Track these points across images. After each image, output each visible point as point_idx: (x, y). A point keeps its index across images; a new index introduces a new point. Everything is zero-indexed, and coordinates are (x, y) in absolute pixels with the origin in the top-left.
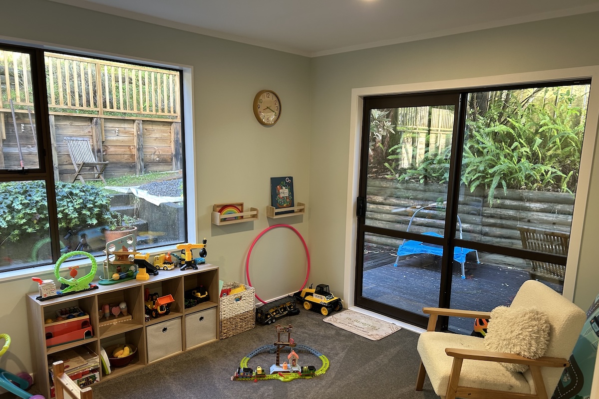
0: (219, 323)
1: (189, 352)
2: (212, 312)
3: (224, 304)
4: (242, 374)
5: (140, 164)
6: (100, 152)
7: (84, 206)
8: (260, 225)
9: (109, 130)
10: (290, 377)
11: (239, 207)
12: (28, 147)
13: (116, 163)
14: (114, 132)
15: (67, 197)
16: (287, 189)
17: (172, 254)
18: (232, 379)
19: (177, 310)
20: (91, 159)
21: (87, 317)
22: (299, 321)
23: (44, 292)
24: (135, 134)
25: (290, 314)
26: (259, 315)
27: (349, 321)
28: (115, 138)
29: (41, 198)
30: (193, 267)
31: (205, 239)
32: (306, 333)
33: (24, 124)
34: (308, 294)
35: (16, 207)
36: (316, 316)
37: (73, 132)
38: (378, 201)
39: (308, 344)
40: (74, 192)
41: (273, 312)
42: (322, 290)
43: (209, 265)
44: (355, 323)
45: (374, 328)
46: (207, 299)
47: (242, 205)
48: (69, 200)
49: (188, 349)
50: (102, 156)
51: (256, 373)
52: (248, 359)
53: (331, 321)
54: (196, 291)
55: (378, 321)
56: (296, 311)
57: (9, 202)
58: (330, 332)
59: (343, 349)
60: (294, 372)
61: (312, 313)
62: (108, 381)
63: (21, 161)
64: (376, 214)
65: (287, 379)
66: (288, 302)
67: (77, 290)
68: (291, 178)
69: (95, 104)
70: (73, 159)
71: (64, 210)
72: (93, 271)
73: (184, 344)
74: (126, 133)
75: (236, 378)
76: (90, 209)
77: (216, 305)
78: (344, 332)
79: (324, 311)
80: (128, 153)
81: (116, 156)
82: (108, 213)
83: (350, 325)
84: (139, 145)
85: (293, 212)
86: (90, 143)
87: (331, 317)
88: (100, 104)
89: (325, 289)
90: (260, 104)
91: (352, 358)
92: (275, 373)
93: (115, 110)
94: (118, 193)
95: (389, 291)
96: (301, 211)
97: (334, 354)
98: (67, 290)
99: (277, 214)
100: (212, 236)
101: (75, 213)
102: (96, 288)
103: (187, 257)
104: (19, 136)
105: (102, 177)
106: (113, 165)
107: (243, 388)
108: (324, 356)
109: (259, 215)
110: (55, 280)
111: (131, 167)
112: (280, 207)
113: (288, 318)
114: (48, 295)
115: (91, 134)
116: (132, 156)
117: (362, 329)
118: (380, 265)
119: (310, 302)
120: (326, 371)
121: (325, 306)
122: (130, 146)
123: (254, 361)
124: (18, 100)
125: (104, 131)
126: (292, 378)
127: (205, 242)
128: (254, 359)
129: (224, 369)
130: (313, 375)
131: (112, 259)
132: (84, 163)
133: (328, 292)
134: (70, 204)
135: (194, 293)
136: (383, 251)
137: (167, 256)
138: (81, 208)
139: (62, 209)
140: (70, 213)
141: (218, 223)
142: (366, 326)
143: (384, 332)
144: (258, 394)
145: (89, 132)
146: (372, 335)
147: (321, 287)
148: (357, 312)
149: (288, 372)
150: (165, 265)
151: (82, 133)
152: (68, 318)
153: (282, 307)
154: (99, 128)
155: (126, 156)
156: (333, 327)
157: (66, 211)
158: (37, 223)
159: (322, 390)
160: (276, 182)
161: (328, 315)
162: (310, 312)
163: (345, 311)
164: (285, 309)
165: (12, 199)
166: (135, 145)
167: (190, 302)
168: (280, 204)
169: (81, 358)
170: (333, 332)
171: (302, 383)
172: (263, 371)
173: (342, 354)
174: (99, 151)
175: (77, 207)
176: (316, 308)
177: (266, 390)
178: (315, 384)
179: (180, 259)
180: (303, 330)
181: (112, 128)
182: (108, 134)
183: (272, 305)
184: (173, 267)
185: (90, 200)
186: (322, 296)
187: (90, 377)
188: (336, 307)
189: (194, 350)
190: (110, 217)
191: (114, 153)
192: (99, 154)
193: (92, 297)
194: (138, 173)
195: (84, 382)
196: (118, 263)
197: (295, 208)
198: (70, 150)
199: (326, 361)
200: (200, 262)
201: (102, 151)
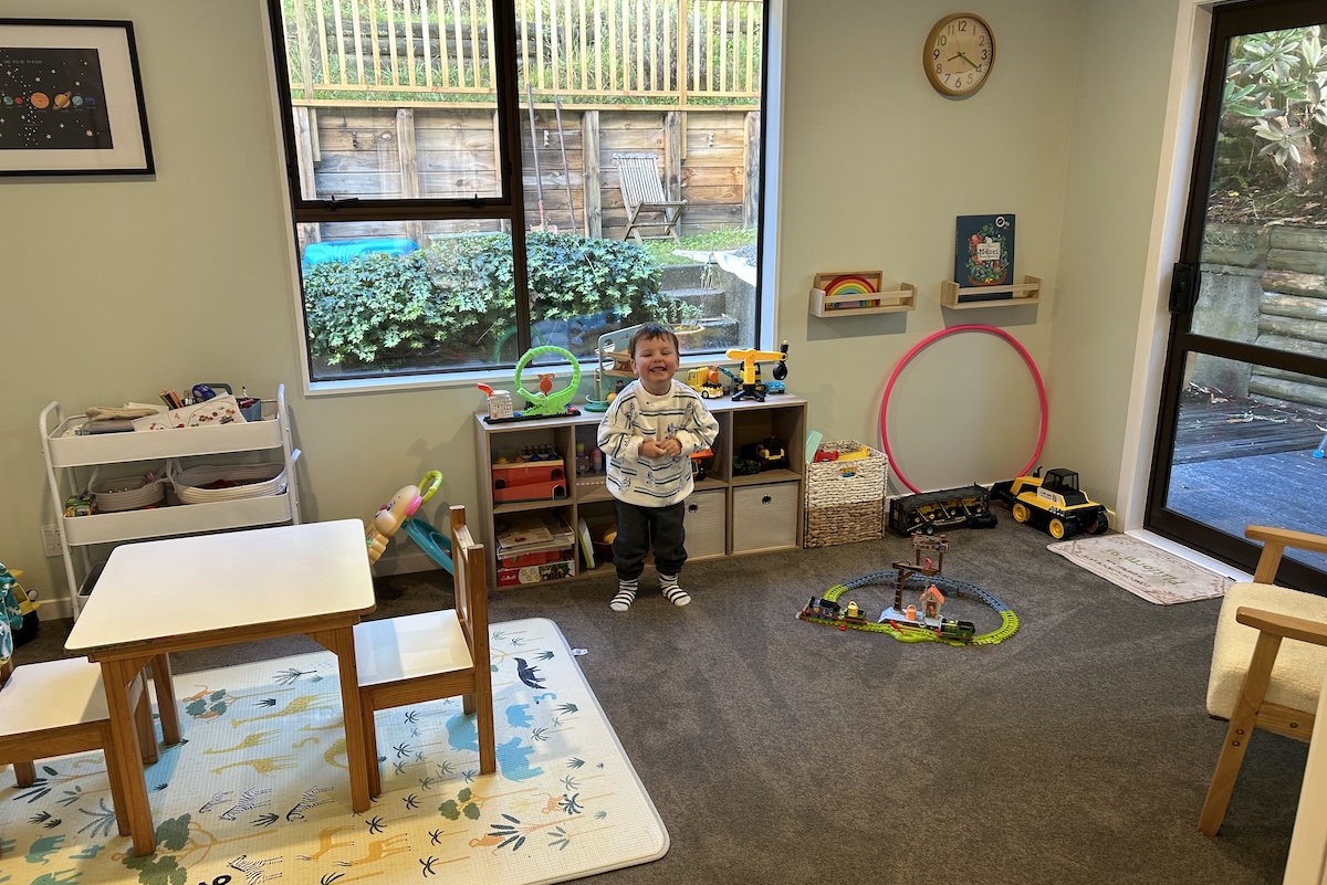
0: (803, 515)
1: (740, 559)
2: (791, 489)
3: (814, 477)
4: (816, 610)
5: (751, 206)
6: (677, 182)
7: (610, 280)
8: (923, 321)
9: (696, 137)
10: (915, 636)
11: (870, 279)
12: (554, 175)
13: (706, 205)
14: (704, 139)
15: (586, 263)
16: (998, 244)
17: (721, 369)
18: (797, 617)
19: (718, 475)
20: (658, 196)
21: (561, 462)
22: (990, 540)
23: (494, 410)
24: (746, 141)
25: (973, 524)
26: (896, 514)
27: (1111, 557)
28: (705, 153)
29: (540, 263)
30: (757, 397)
31: (785, 342)
32: (994, 565)
33: (549, 130)
34: (1026, 488)
35: (502, 278)
36: (1033, 537)
37: (631, 143)
38: (1303, 287)
39: (989, 585)
40: (597, 253)
41: (929, 513)
42: (1059, 482)
43: (791, 396)
44: (1126, 564)
45: (1170, 580)
46: (784, 464)
47: (878, 275)
48: (586, 269)
49: (736, 553)
50: (679, 190)
51: (846, 613)
52: (845, 588)
53: (1065, 550)
54: (762, 447)
55: (1190, 566)
56: (989, 520)
57: (492, 269)
58: (1051, 572)
59: (1068, 607)
60: (928, 627)
61: (1029, 529)
62: (589, 579)
63: (540, 202)
64: (1296, 322)
65: (908, 638)
66: (971, 497)
67: (545, 414)
68: (1011, 218)
69: (673, 82)
70: (625, 197)
71: (577, 286)
72: (574, 384)
73: (728, 543)
74: (728, 140)
75: (805, 616)
76: (622, 287)
77: (797, 477)
78: (1088, 577)
79: (1056, 529)
80: (730, 182)
81: (706, 189)
82: (653, 296)
83: (1110, 565)
84: (751, 166)
85: (1008, 296)
86: (659, 163)
87: (1070, 543)
88: (682, 83)
89: (1067, 481)
90: (940, 48)
91: (1078, 626)
92: (887, 621)
93: (710, 92)
94: (692, 262)
95: (1264, 509)
96: (1032, 294)
97: (1038, 613)
98: (531, 412)
99: (963, 299)
100: (808, 340)
101: (594, 292)
102: (579, 414)
103: (748, 377)
104: (539, 154)
105: (673, 234)
106: (699, 208)
107: (812, 634)
108: (1012, 613)
109: (918, 301)
110: (513, 393)
111: (732, 213)
112: (974, 283)
113: (966, 532)
114: (500, 416)
115: (662, 146)
116: (737, 188)
117: (1136, 578)
118: (1270, 451)
119: (1026, 505)
120: (1003, 641)
121: (1059, 518)
122: (733, 168)
123: (856, 596)
124: (541, 85)
125: (685, 139)
126: (920, 637)
127: (785, 348)
128: (855, 592)
129: (791, 598)
130: (968, 641)
131: (609, 367)
132: (642, 205)
133: (1075, 488)
134: (588, 277)
135: (760, 449)
136: (1300, 420)
137: (712, 372)
138: (606, 285)
139: (574, 283)
140: (585, 292)
141: (820, 312)
142: (1151, 573)
143: (1192, 592)
144: (838, 651)
145: (659, 141)
146: (1155, 592)
147: (1056, 475)
148: (1142, 543)
149: (916, 626)
150: (705, 389)
151: (646, 145)
152: (531, 460)
153: (954, 505)
154: (678, 132)
155: (725, 189)
156: (1065, 562)
157: (581, 288)
158: (534, 309)
159: (977, 672)
160: (969, 228)
161: (1065, 538)
162: (1025, 527)
163: (1111, 537)
164: (960, 512)
165: (497, 264)
166: (744, 165)
167: (746, 465)
168: (975, 279)
169: (546, 530)
170: (1060, 573)
171: (940, 651)
172: (860, 612)
173: (1058, 617)
174: (674, 179)
175: (599, 282)
176: (1039, 519)
177: (857, 646)
178: (965, 658)
179: (736, 380)
180: (990, 559)
181: (703, 132)
182: (693, 145)
183: (931, 498)
184: (719, 393)
185: (622, 270)
186: (1056, 494)
187: (560, 566)
188: (1090, 524)
189: (749, 557)
190: (655, 303)
191: (701, 184)
192: (674, 185)
193: (567, 428)
194: (745, 225)
195: (549, 572)
196: (618, 374)
197: (1014, 289)
198: (621, 179)
199: (1011, 623)
200: (773, 388)
201: (679, 180)
